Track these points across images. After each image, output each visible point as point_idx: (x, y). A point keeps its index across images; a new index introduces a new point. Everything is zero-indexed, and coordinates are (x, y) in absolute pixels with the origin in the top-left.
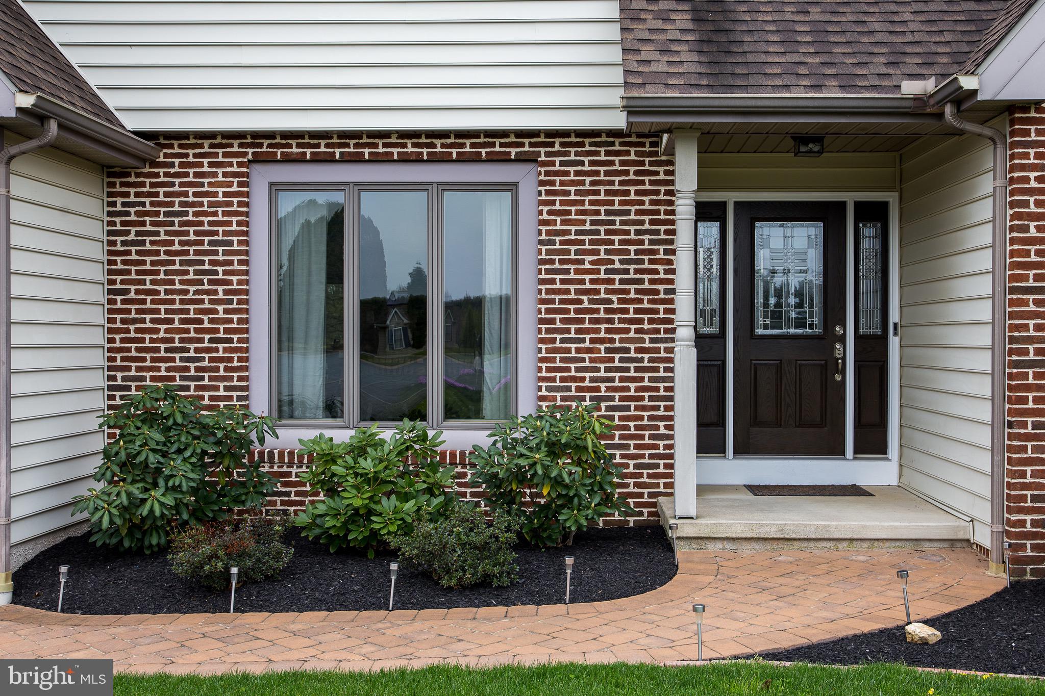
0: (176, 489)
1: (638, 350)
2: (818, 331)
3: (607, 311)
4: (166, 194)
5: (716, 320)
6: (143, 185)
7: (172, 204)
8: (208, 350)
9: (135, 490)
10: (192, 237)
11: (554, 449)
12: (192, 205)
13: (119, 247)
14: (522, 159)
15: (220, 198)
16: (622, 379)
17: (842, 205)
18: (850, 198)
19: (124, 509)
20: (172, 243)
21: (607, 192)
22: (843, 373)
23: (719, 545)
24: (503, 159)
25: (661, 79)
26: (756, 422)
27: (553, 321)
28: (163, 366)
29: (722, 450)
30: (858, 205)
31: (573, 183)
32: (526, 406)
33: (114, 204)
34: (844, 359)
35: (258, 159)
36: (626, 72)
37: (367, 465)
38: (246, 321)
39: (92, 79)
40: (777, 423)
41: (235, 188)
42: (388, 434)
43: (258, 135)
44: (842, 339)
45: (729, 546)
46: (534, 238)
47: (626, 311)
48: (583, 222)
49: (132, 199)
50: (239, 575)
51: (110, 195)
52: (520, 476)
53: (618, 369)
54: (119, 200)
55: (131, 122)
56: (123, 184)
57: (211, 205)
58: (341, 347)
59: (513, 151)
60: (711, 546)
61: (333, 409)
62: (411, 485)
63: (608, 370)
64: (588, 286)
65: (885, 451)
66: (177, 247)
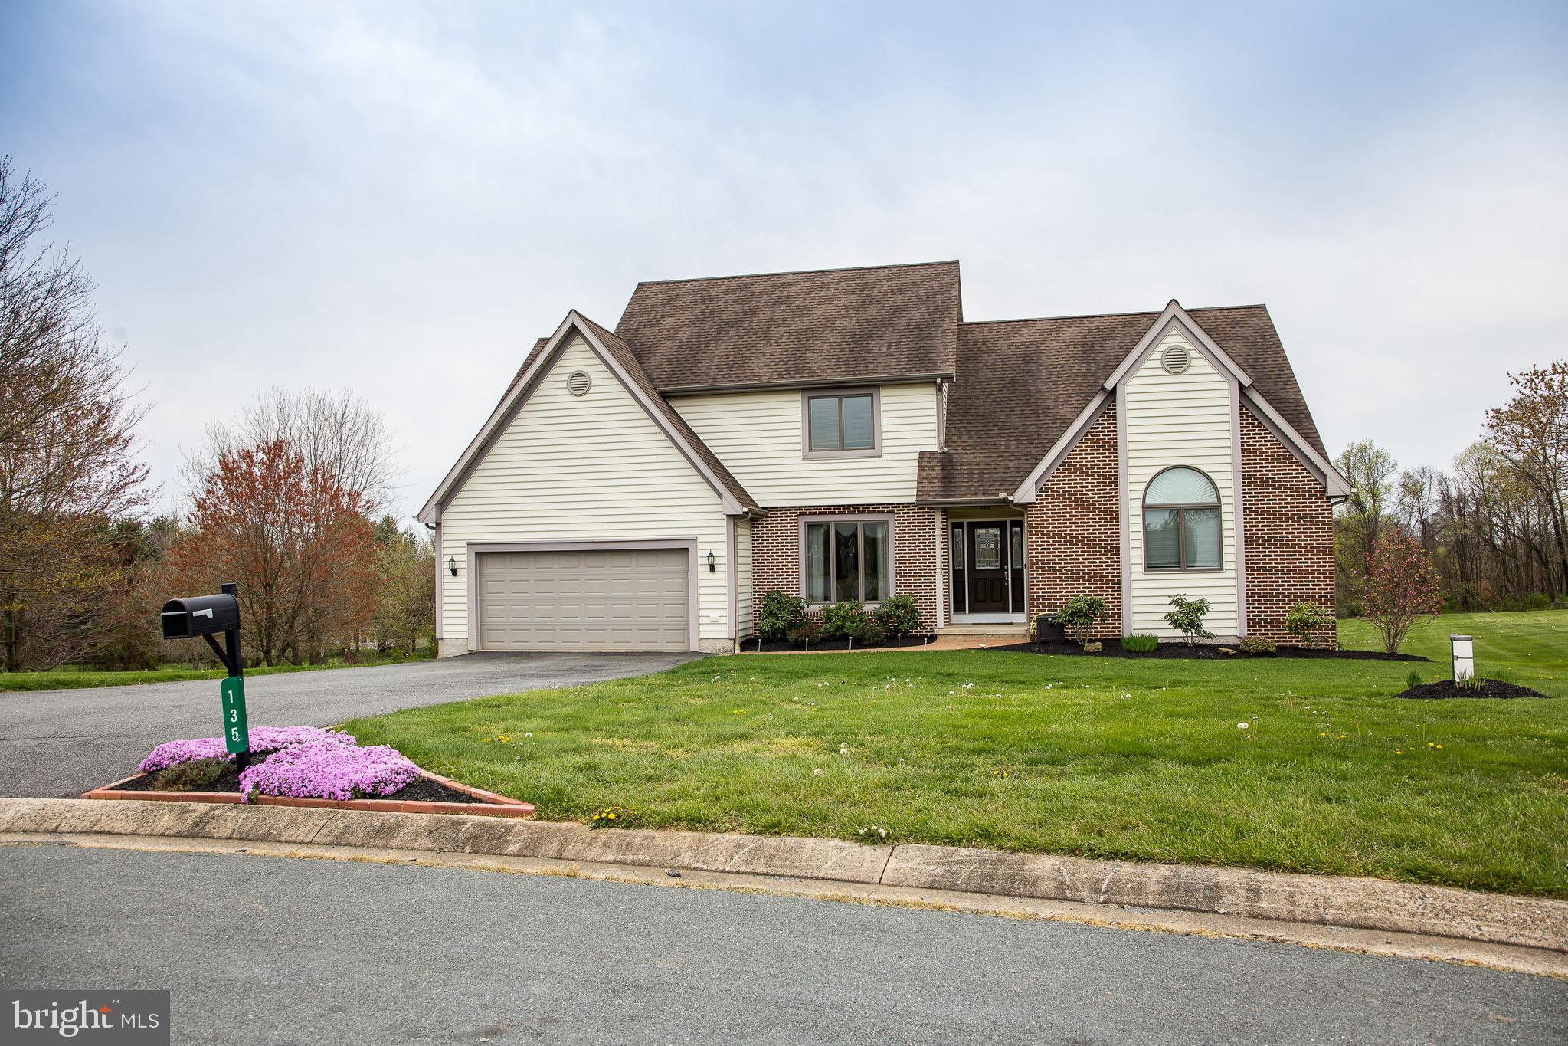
0: (785, 620)
1: (930, 576)
2: (999, 567)
3: (919, 563)
4: (771, 527)
5: (962, 564)
6: (763, 524)
7: (773, 530)
8: (786, 578)
9: (774, 620)
10: (780, 541)
11: (897, 607)
12: (780, 530)
13: (756, 545)
14: (889, 512)
15: (789, 528)
16: (925, 586)
17: (1006, 522)
18: (1008, 520)
19: (771, 626)
20: (773, 543)
21: (918, 523)
22: (1008, 582)
23: (951, 637)
24: (883, 512)
25: (927, 493)
26: (977, 601)
27: (901, 567)
28: (771, 584)
29: (964, 611)
30: (1011, 522)
31: (906, 520)
32: (892, 594)
33: (754, 530)
34: (1008, 577)
35: (801, 514)
36: (918, 491)
37: (841, 613)
38: (798, 569)
39: (742, 484)
40: (984, 601)
41: (794, 524)
42: (847, 605)
43: (800, 508)
44: (1007, 570)
45: (954, 637)
46: (894, 539)
47: (926, 563)
48: (910, 533)
49: (760, 529)
50: (808, 641)
51: (753, 527)
52: (890, 617)
53: (923, 583)
54: (756, 529)
55: (761, 504)
56: (757, 524)
57: (786, 530)
58: (830, 575)
59: (886, 510)
60: (948, 637)
61: (827, 598)
62: (855, 619)
63: (920, 583)
64: (912, 554)
65: (1024, 611)
66: (775, 544)
